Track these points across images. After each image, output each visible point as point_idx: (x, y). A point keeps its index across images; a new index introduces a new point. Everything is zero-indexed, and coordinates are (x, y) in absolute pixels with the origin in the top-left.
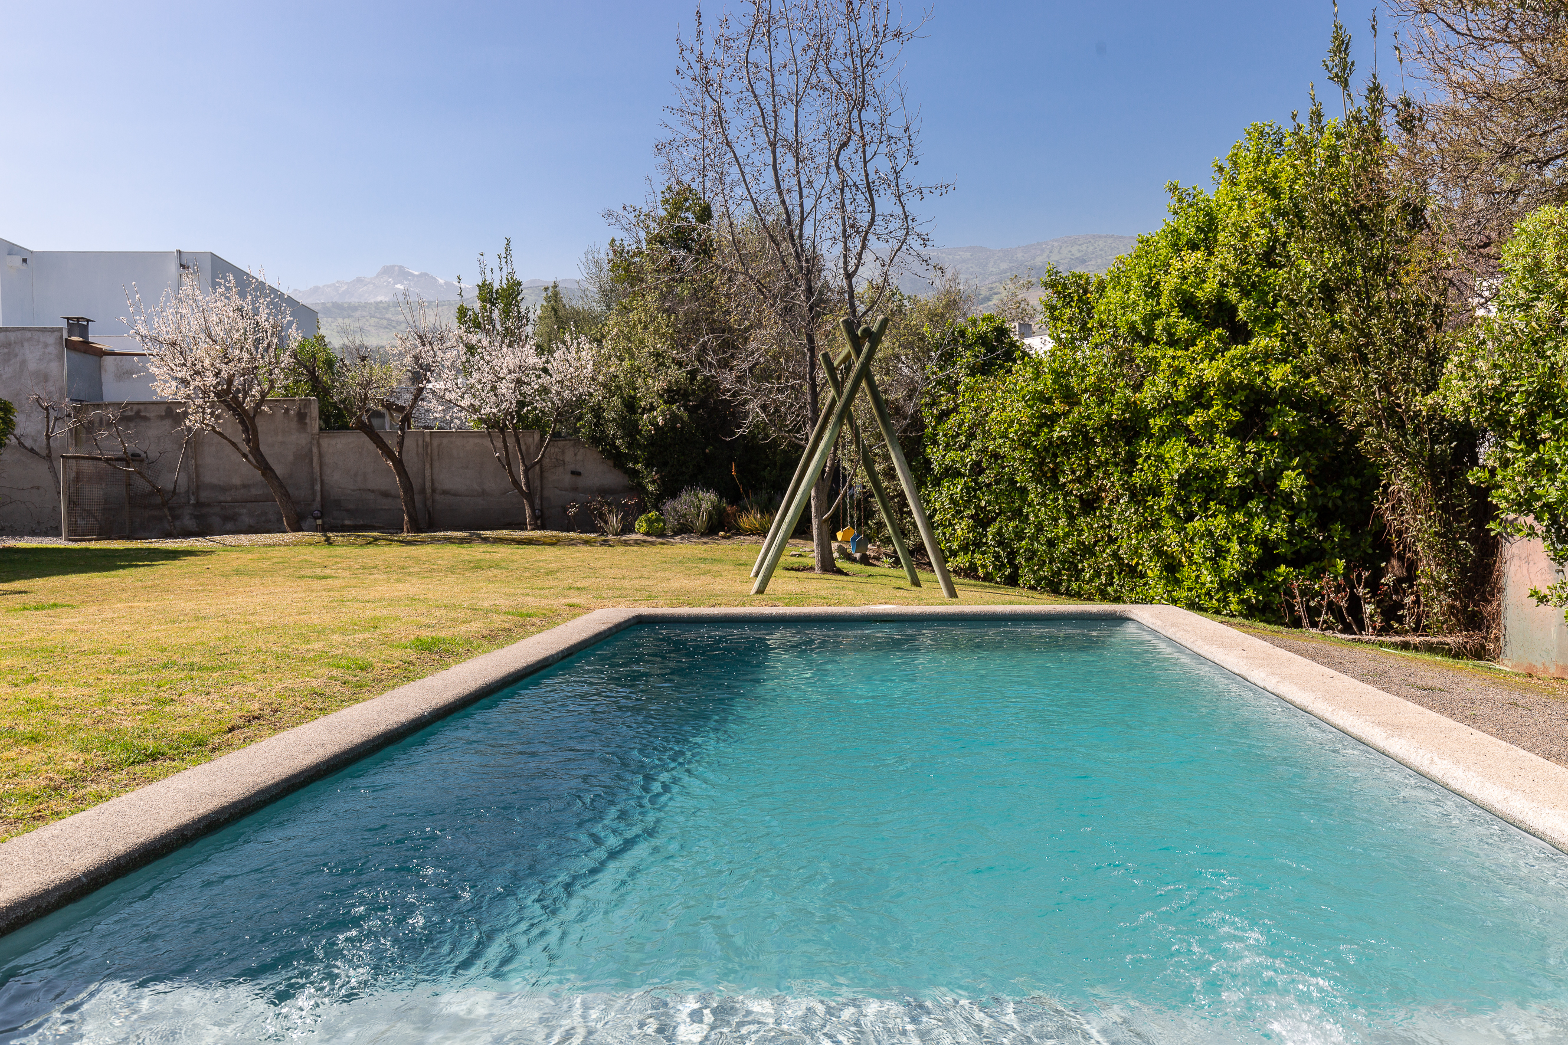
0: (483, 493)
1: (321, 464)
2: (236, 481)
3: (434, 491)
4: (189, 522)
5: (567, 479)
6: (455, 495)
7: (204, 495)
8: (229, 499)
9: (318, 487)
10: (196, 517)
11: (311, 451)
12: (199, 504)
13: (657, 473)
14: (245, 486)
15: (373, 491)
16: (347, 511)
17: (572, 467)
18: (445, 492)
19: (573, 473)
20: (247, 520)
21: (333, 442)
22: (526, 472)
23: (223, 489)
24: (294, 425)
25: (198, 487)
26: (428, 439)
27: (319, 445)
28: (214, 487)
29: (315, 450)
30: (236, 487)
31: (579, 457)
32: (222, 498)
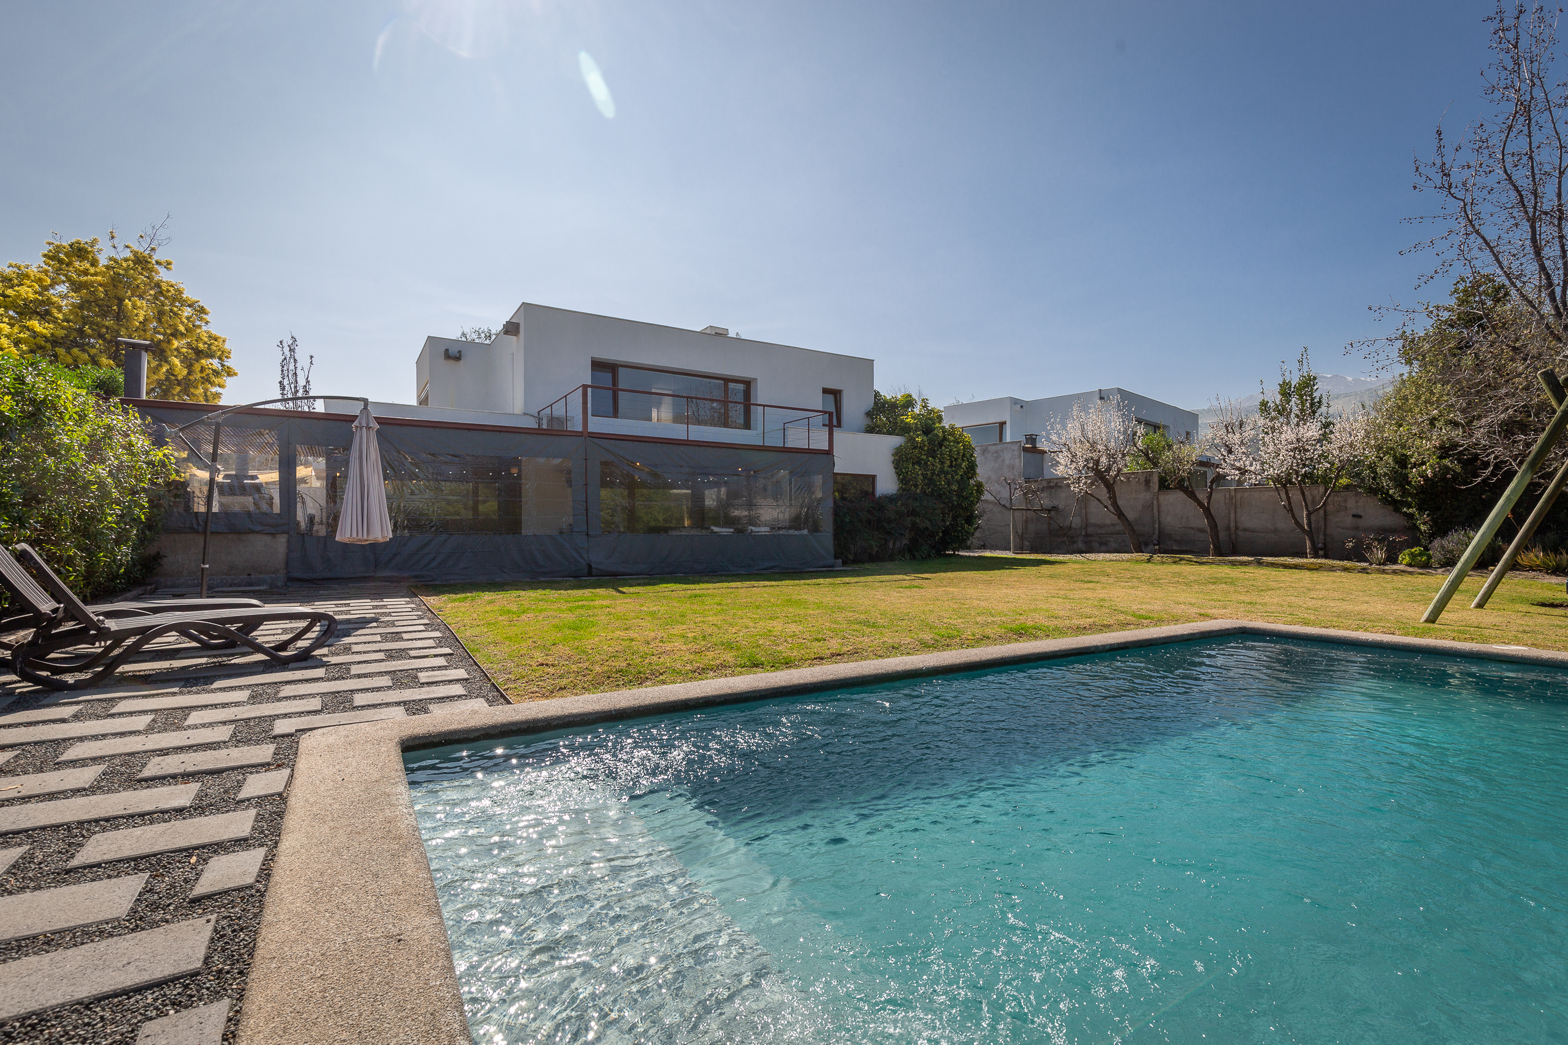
0: (1276, 531)
1: (1159, 512)
2: (1108, 522)
3: (1237, 528)
4: (1081, 545)
5: (1349, 521)
6: (1253, 531)
7: (1090, 530)
8: (1104, 532)
9: (1157, 526)
10: (1085, 542)
11: (1153, 503)
12: (1087, 535)
13: (1428, 516)
14: (1113, 525)
15: (1193, 528)
16: (1175, 540)
17: (1354, 512)
18: (1245, 530)
19: (1354, 516)
20: (1113, 545)
21: (1167, 497)
22: (1308, 515)
23: (1101, 526)
24: (1143, 487)
25: (1087, 525)
26: (1233, 493)
27: (1158, 499)
28: (1095, 525)
29: (1155, 502)
31: (1359, 504)
32: (1099, 532)
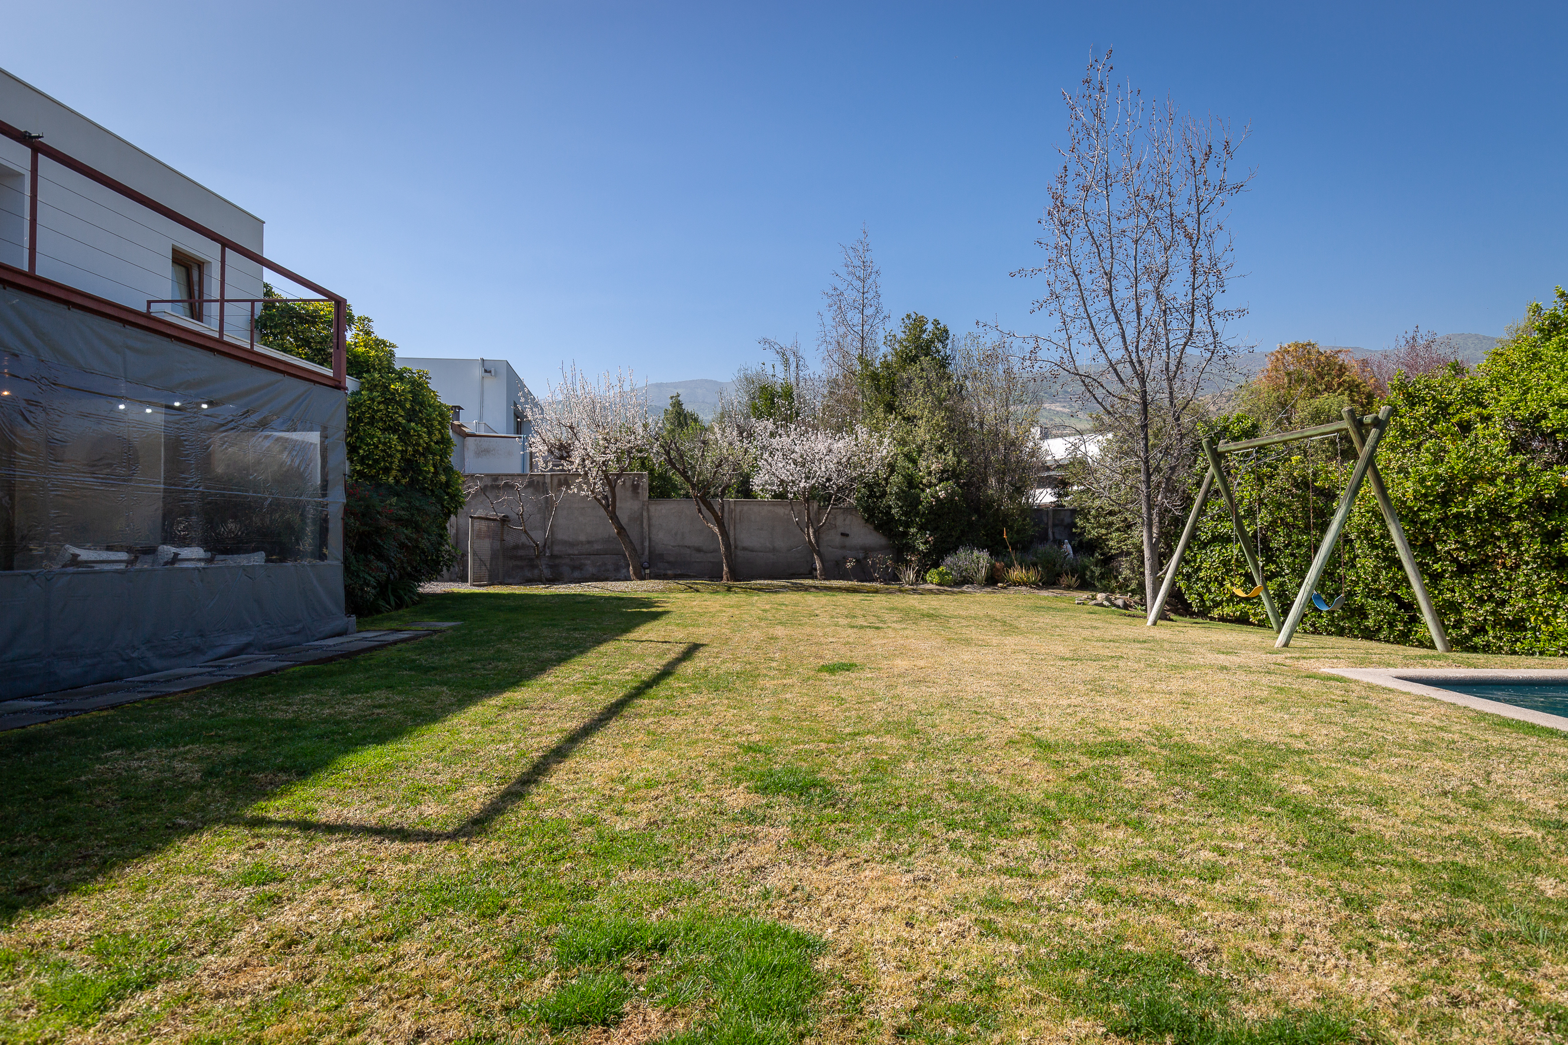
0: (774, 550)
1: (649, 526)
2: (582, 538)
3: (736, 548)
4: (547, 573)
5: (838, 539)
6: (752, 551)
7: (557, 549)
8: (576, 552)
9: (647, 544)
10: (551, 567)
11: (642, 515)
12: (553, 557)
13: (930, 535)
14: (589, 542)
15: (689, 547)
16: (668, 562)
17: (841, 530)
18: (744, 549)
19: (843, 534)
20: (591, 570)
21: (659, 508)
22: (814, 533)
23: (572, 544)
24: (629, 494)
25: (552, 542)
26: (732, 506)
27: (648, 510)
28: (565, 543)
29: (645, 514)
30: (582, 543)
31: (847, 522)
32: (571, 552)
